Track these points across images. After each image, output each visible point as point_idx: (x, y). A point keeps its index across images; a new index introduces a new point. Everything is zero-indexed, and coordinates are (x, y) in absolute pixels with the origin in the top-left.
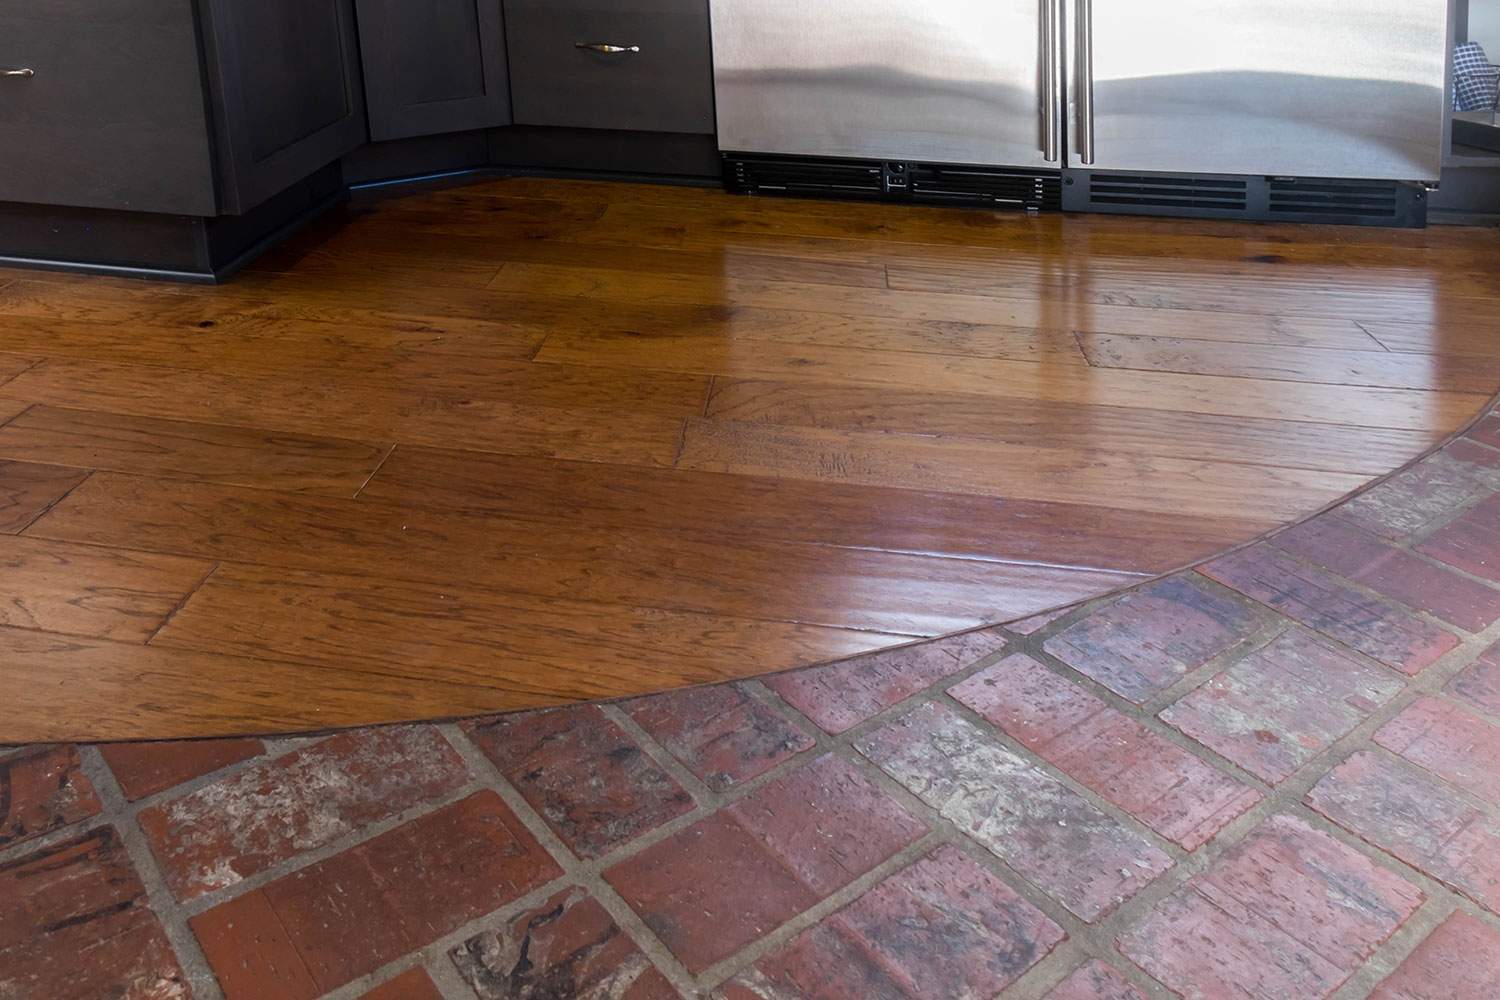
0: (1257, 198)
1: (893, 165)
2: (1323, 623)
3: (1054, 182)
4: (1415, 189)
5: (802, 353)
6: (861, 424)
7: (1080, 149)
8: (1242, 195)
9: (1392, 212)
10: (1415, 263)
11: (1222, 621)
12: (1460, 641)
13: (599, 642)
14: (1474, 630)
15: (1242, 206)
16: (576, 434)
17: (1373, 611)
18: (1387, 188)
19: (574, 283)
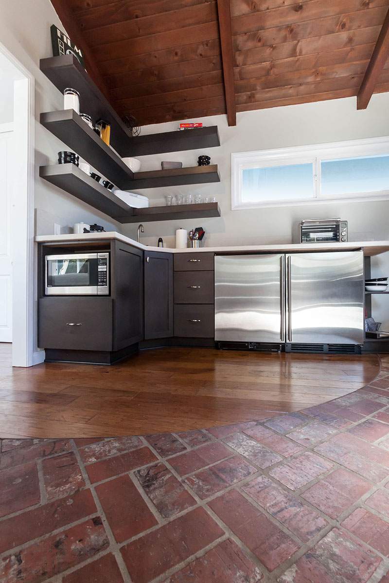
0: (326, 348)
1: (251, 343)
2: (324, 420)
3: (284, 345)
4: (358, 346)
5: (226, 376)
6: (235, 388)
7: (289, 339)
8: (323, 348)
9: (354, 351)
10: (359, 361)
11: (302, 420)
12: (352, 423)
13: (174, 424)
14: (355, 422)
15: (323, 350)
16: (176, 390)
17: (334, 418)
18: (353, 346)
19: (182, 365)
